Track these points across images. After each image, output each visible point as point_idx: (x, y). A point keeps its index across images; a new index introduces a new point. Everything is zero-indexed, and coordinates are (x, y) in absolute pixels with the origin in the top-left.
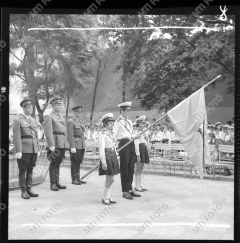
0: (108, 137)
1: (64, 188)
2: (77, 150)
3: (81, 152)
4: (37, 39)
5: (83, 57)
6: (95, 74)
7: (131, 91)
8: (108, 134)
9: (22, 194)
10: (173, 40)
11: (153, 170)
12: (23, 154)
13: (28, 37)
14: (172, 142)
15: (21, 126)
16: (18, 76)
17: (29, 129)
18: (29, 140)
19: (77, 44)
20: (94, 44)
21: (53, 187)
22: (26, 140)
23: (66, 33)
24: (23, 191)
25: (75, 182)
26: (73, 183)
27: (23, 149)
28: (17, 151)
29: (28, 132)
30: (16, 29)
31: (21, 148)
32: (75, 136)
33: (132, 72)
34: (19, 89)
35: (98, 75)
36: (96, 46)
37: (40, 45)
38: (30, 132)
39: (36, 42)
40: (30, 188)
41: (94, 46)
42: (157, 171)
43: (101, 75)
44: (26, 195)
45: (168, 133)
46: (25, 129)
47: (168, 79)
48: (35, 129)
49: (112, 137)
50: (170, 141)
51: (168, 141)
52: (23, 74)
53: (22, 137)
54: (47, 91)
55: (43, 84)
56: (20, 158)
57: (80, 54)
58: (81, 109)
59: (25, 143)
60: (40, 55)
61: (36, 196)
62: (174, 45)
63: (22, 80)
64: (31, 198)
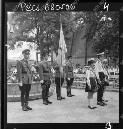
0: (91, 71)
1: (64, 98)
2: (70, 79)
3: (72, 80)
4: (45, 23)
5: (67, 31)
6: (72, 40)
7: (92, 48)
8: (91, 69)
9: (44, 102)
10: (113, 21)
11: (108, 89)
12: (44, 81)
13: (41, 22)
14: (116, 74)
15: (43, 66)
16: (35, 42)
17: (47, 68)
18: (47, 74)
19: (64, 25)
20: (71, 25)
21: (59, 98)
22: (45, 74)
23: (59, 19)
24: (44, 100)
25: (69, 95)
26: (68, 96)
27: (44, 78)
28: (41, 80)
29: (46, 69)
30: (33, 20)
31: (43, 78)
32: (69, 71)
33: (92, 38)
34: (35, 48)
35: (73, 41)
36: (72, 26)
37: (47, 26)
38: (48, 69)
39: (45, 25)
40: (48, 99)
41: (71, 26)
42: (110, 89)
43: (74, 40)
44: (46, 103)
45: (114, 69)
46: (45, 68)
47: (112, 41)
48: (50, 68)
49: (93, 71)
50: (115, 74)
51: (114, 74)
52: (37, 41)
53: (44, 72)
54: (48, 49)
55: (46, 46)
56: (43, 83)
57: (66, 30)
58: (71, 57)
59: (45, 75)
60: (45, 32)
61: (51, 103)
62: (113, 23)
63: (36, 44)
64: (49, 104)
